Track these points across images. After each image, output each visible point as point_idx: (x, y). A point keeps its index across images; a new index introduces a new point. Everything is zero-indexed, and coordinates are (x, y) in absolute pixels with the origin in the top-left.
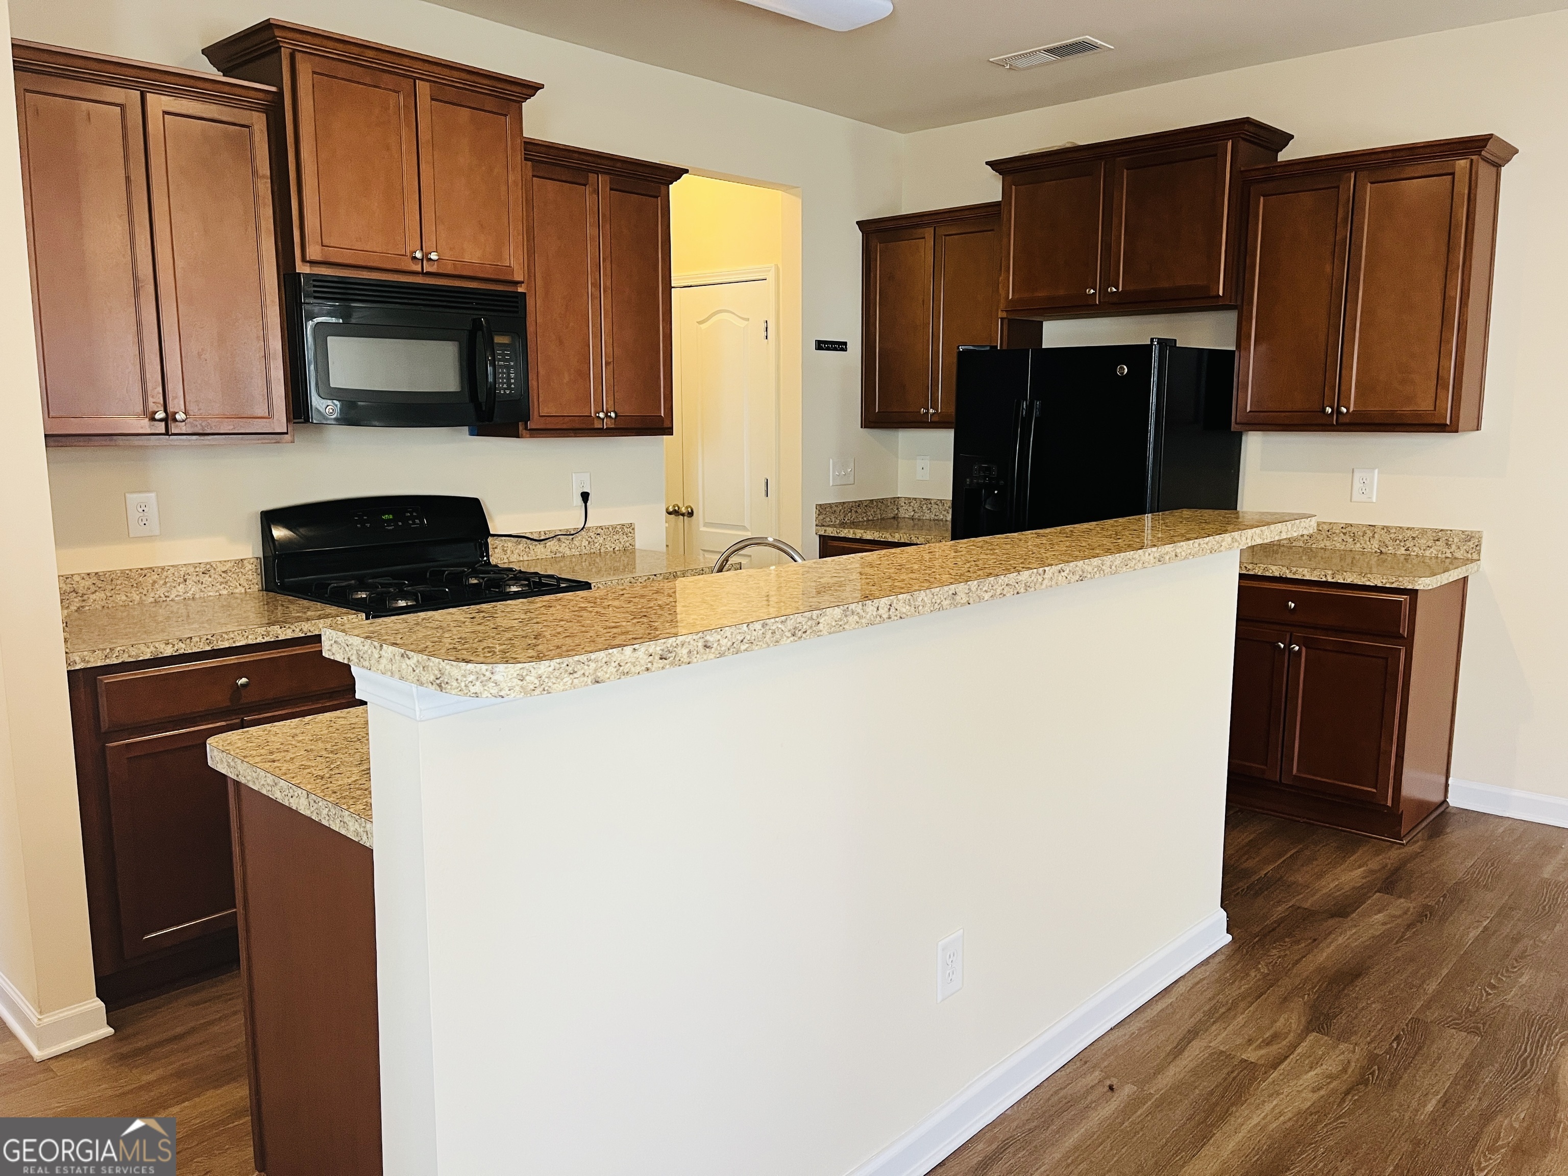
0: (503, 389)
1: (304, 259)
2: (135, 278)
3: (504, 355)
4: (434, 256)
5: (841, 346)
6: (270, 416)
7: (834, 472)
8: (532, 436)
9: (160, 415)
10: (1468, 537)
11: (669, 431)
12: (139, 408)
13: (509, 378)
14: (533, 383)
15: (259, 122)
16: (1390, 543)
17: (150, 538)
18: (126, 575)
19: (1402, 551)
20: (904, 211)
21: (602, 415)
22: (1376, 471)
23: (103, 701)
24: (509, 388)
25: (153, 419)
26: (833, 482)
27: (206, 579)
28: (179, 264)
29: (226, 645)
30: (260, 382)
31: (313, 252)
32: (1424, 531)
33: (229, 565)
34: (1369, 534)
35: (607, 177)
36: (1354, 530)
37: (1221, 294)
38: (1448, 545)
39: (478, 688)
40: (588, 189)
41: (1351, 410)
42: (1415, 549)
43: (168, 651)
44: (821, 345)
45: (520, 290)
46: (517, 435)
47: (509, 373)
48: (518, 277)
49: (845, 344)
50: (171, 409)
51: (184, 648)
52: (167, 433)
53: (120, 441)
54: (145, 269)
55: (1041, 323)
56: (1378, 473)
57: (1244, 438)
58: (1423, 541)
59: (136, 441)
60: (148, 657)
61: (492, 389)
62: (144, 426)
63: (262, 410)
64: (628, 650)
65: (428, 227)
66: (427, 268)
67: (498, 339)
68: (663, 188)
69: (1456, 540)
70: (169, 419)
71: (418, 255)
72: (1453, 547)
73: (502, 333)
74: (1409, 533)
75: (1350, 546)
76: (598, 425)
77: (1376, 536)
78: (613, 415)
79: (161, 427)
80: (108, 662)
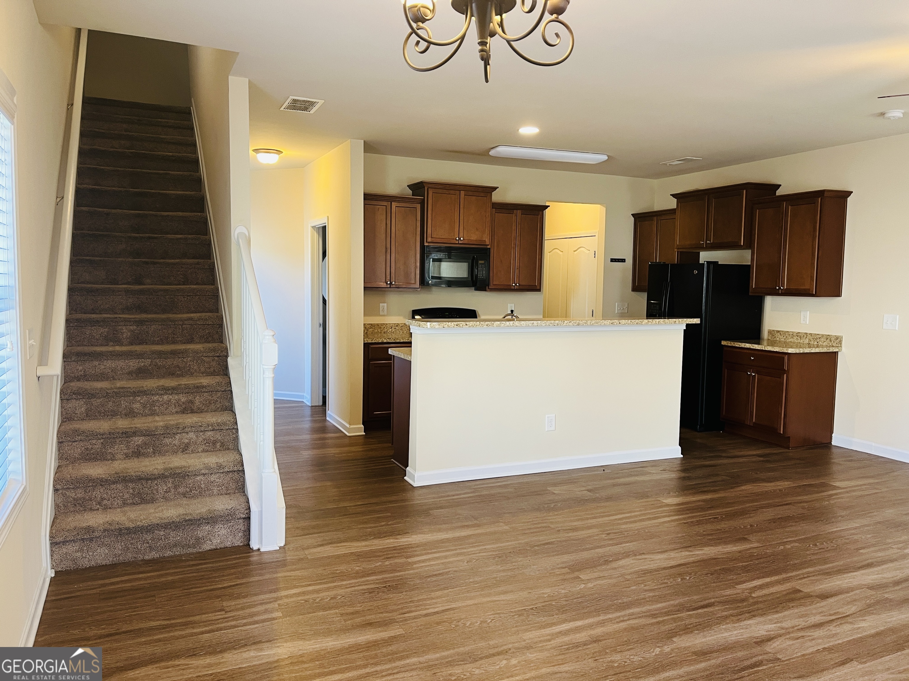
0: (480, 276)
1: (427, 242)
2: (386, 248)
3: (482, 267)
4: (462, 239)
5: (623, 261)
6: (415, 283)
7: (618, 308)
8: (490, 291)
9: (389, 283)
10: (837, 338)
11: (539, 290)
12: (384, 281)
13: (483, 273)
14: (491, 274)
15: (418, 206)
16: (812, 340)
17: (384, 315)
18: (378, 325)
19: (816, 343)
20: (655, 210)
21: (514, 285)
22: (808, 312)
23: (370, 351)
24: (483, 276)
25: (387, 284)
26: (617, 311)
27: (397, 328)
28: (396, 244)
29: (398, 341)
30: (413, 274)
31: (429, 240)
32: (823, 335)
33: (403, 324)
34: (805, 336)
35: (520, 211)
36: (800, 334)
37: (742, 244)
38: (831, 341)
39: (424, 326)
40: (514, 215)
41: (785, 288)
42: (820, 342)
43: (385, 341)
44: (613, 260)
45: (488, 247)
46: (485, 290)
47: (483, 272)
48: (488, 243)
49: (625, 259)
50: (392, 281)
51: (389, 341)
52: (390, 287)
53: (380, 289)
54: (389, 246)
55: (699, 253)
56: (809, 313)
57: (766, 298)
58: (822, 339)
59: (383, 289)
60: (381, 342)
61: (477, 276)
62: (384, 285)
63: (413, 282)
64: (450, 323)
65: (461, 231)
66: (460, 242)
67: (480, 262)
68: (541, 212)
69: (833, 339)
70: (391, 284)
71: (457, 239)
72: (832, 342)
73: (481, 260)
74: (818, 336)
75: (799, 341)
76: (513, 288)
77: (808, 337)
78: (518, 284)
79: (389, 286)
80: (372, 342)
